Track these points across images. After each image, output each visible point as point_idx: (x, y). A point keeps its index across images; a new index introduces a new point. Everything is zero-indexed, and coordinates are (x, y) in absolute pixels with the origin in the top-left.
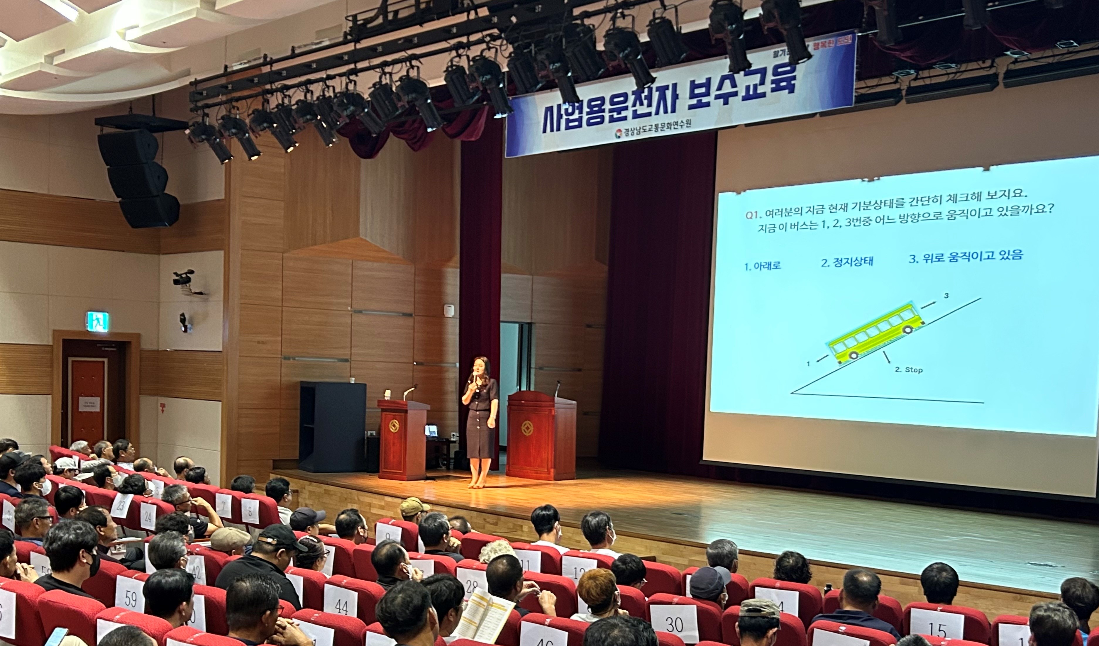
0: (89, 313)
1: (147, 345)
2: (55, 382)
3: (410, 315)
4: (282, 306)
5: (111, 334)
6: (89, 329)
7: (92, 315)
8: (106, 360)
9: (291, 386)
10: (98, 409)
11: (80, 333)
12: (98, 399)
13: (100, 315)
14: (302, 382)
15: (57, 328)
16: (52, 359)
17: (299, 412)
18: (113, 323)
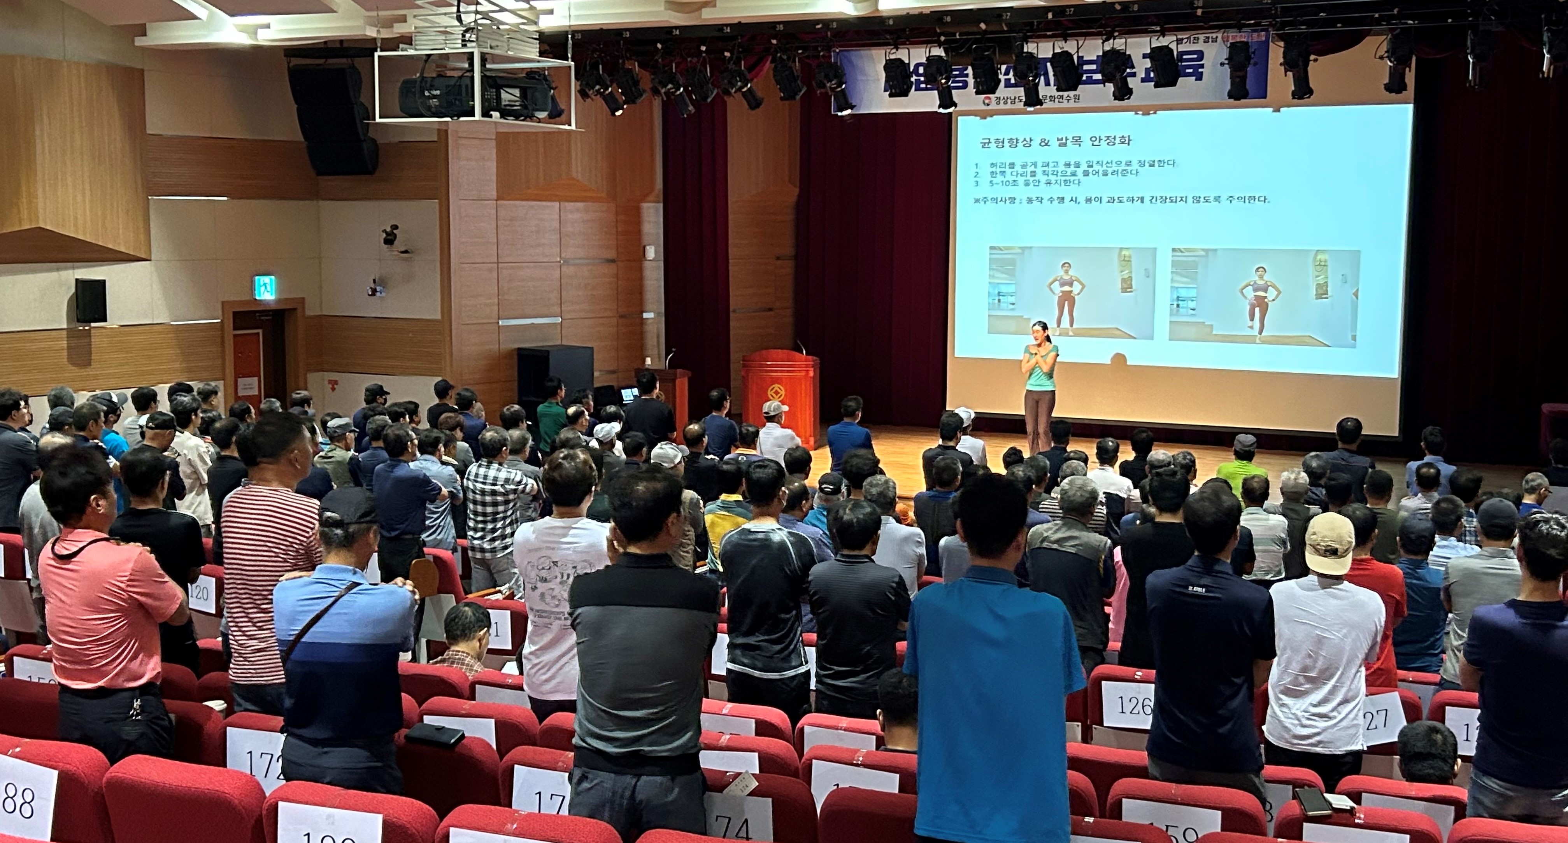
0: (257, 278)
1: (312, 310)
2: (227, 364)
3: (613, 261)
4: (498, 263)
5: (278, 301)
6: (257, 298)
7: (259, 280)
8: (260, 331)
9: (509, 354)
10: (257, 393)
11: (247, 302)
12: (256, 379)
13: (267, 279)
14: (519, 349)
15: (226, 299)
16: (223, 338)
17: (516, 384)
18: (280, 289)
